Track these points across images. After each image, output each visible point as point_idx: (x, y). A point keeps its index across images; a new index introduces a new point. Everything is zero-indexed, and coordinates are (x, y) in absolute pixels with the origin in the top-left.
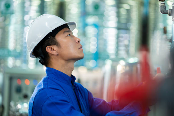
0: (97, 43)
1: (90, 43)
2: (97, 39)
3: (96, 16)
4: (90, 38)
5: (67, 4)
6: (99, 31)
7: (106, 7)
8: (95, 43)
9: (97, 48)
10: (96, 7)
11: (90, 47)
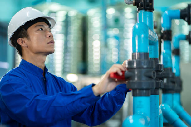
0: (118, 53)
1: (112, 53)
2: (118, 49)
3: (116, 28)
4: (111, 49)
5: (89, 18)
6: (119, 42)
7: (126, 20)
8: (116, 53)
9: (118, 57)
10: (117, 20)
11: (112, 57)
